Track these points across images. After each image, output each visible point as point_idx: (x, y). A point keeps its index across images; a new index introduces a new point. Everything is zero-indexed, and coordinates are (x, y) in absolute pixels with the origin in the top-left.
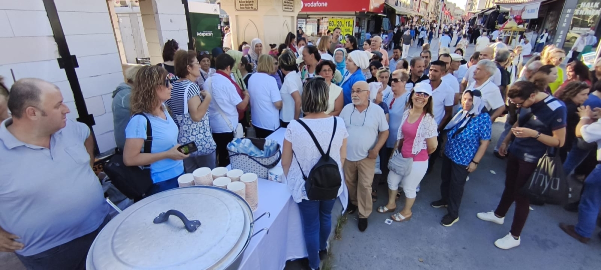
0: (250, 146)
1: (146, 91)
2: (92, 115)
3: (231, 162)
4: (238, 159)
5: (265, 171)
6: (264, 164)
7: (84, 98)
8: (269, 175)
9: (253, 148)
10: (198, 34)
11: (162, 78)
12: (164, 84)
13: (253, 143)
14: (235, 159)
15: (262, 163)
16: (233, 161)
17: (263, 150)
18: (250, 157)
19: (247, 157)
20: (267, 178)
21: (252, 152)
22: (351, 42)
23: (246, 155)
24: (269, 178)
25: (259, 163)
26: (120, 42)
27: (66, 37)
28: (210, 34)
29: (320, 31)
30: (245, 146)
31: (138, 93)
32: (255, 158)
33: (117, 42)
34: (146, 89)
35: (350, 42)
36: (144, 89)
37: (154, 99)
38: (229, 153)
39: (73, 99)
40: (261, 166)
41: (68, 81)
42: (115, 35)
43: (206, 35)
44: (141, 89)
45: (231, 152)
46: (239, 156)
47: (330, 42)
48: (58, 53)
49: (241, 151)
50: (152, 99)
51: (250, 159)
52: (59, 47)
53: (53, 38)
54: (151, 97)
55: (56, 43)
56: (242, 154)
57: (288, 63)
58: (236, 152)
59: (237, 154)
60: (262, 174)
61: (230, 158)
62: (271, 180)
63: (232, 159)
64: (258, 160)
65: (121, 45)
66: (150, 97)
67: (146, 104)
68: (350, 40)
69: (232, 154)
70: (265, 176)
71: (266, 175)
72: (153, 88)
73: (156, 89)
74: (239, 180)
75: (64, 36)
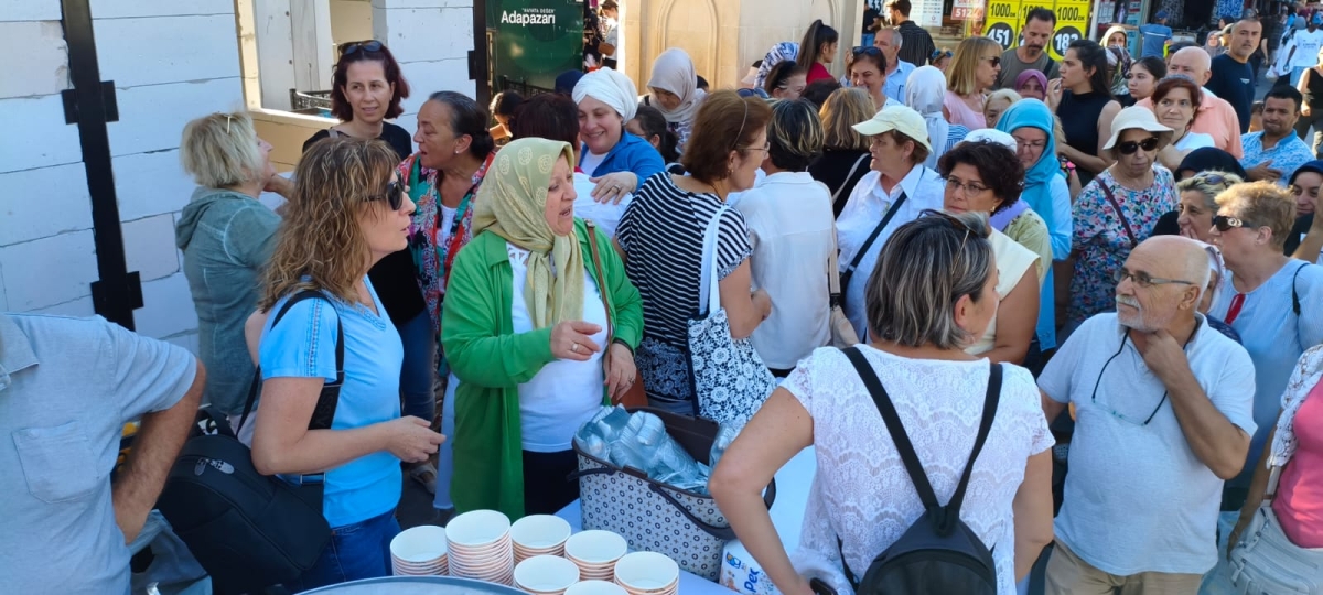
0: (657, 442)
1: (327, 223)
2: (136, 275)
3: (585, 498)
4: (611, 486)
5: (706, 549)
6: (704, 520)
7: (121, 220)
8: (726, 566)
9: (667, 452)
10: (505, 17)
11: (377, 179)
12: (382, 199)
13: (669, 431)
14: (599, 487)
15: (697, 515)
16: (592, 493)
17: (706, 462)
18: (656, 487)
19: (645, 484)
20: (715, 577)
21: (662, 467)
22: (1087, 66)
23: (641, 475)
24: (725, 576)
25: (686, 511)
26: (248, 37)
27: (95, 24)
28: (546, 21)
29: (957, 14)
30: (642, 439)
31: (301, 232)
32: (673, 494)
33: (239, 37)
34: (326, 215)
35: (1079, 64)
36: (319, 217)
37: (349, 252)
38: (582, 460)
39: (91, 224)
40: (693, 526)
41: (83, 164)
42: (237, 15)
43: (534, 20)
44: (311, 218)
45: (589, 457)
46: (616, 476)
47: (995, 62)
48: (65, 73)
49: (625, 459)
50: (346, 248)
51: (655, 495)
52: (72, 56)
53: (58, 29)
54: (343, 244)
55: (65, 42)
56: (627, 470)
57: (795, 142)
58: (607, 459)
59: (609, 469)
60: (695, 557)
61: (583, 479)
62: (731, 586)
63: (590, 485)
64: (684, 500)
65: (249, 49)
66: (340, 240)
67: (326, 264)
68: (1080, 56)
69: (591, 465)
70: (704, 566)
71: (710, 562)
72: (348, 214)
73: (359, 217)
74: (610, 577)
75: (90, 19)
